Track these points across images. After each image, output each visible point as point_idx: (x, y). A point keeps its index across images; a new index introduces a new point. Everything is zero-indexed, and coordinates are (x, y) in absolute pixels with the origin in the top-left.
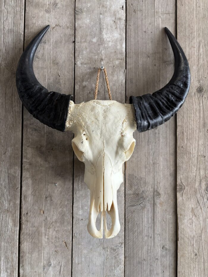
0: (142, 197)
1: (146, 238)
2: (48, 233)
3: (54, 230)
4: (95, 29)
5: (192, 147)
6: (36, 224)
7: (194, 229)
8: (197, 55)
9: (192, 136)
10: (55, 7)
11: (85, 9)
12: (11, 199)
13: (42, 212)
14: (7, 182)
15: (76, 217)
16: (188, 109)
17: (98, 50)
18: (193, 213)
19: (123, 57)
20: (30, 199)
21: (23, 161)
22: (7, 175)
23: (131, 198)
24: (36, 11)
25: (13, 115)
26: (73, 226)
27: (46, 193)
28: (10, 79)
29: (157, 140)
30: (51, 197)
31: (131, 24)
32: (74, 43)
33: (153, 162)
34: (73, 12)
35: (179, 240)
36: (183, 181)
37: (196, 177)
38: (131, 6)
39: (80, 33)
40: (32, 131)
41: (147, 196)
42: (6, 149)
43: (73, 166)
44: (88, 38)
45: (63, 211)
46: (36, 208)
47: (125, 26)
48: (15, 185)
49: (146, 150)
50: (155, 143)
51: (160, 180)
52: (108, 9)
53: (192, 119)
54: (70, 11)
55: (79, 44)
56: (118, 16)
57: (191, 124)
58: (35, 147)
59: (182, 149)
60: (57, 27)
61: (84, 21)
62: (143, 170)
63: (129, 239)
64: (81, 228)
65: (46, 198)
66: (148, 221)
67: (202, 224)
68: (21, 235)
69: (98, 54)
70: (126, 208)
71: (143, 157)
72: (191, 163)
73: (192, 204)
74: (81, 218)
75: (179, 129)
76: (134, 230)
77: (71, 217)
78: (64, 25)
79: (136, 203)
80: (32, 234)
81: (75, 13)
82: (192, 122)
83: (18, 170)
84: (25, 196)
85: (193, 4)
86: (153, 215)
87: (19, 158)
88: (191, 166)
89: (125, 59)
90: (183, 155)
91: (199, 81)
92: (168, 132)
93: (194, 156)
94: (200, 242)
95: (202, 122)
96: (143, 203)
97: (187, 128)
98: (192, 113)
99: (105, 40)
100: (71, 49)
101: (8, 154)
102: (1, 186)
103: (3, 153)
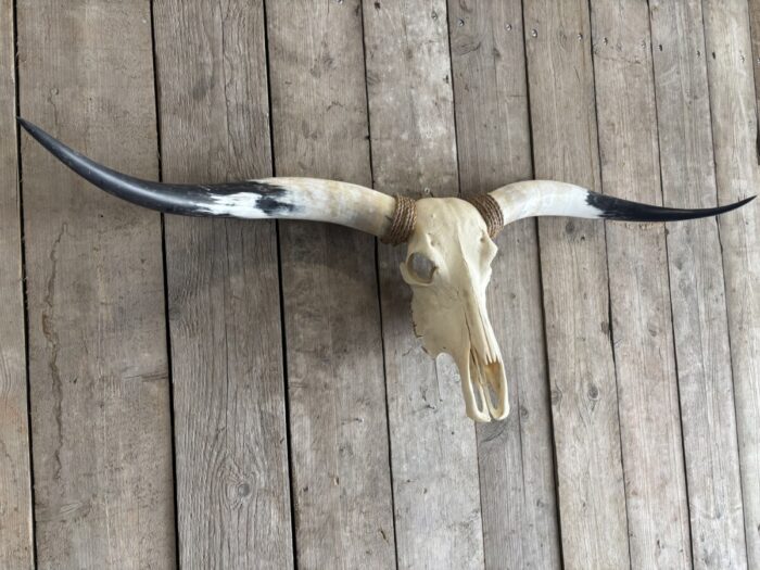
1: (512, 493)
2: (350, 521)
3: (361, 512)
4: (403, 114)
5: (566, 326)
6: (326, 508)
7: (579, 461)
9: (565, 307)
10: (329, 66)
11: (384, 76)
12: (271, 465)
13: (335, 481)
14: (260, 431)
15: (398, 478)
16: (557, 260)
17: (412, 157)
18: (576, 436)
19: (454, 171)
20: (308, 460)
21: (289, 381)
22: (258, 416)
24: (293, 70)
25: (260, 287)
26: (394, 496)
27: (340, 442)
29: (516, 317)
30: (349, 447)
31: (463, 111)
32: (368, 141)
34: (362, 79)
35: (560, 485)
36: (559, 384)
37: (576, 375)
38: (461, 77)
39: (378, 121)
40: (304, 317)
42: (252, 362)
43: (385, 381)
44: (393, 132)
45: (373, 470)
46: (324, 474)
48: (278, 434)
50: (514, 322)
51: (526, 386)
52: (423, 80)
54: (357, 77)
55: (378, 141)
56: (441, 94)
58: (312, 349)
60: (335, 108)
61: (385, 98)
63: (487, 501)
65: (341, 450)
66: (514, 462)
68: (297, 535)
69: (413, 163)
70: (478, 445)
72: (567, 352)
73: (573, 421)
75: (546, 297)
76: (494, 483)
77: (388, 481)
78: (348, 103)
79: (493, 434)
80: (319, 529)
81: (366, 81)
82: (564, 283)
83: (280, 402)
84: (298, 456)
85: (551, 82)
86: (520, 451)
87: (281, 378)
88: (567, 358)
89: (457, 174)
90: (556, 339)
92: (531, 302)
93: (570, 340)
95: (577, 282)
96: (504, 432)
97: (557, 293)
98: (563, 268)
99: (422, 137)
100: (365, 152)
101: (257, 372)
102: (246, 442)
103: (246, 369)
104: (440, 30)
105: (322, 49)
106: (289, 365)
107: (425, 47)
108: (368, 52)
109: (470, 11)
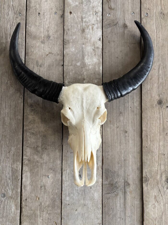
0: (116, 187)
1: (119, 220)
2: (42, 215)
3: (47, 213)
4: (78, 55)
5: (154, 147)
6: (33, 208)
7: (157, 212)
8: (157, 76)
9: (154, 139)
10: (49, 39)
11: (71, 41)
12: (14, 188)
13: (38, 199)
14: (11, 175)
15: (64, 202)
16: (151, 117)
17: (81, 72)
18: (156, 200)
19: (100, 77)
20: (28, 188)
21: (23, 158)
22: (11, 169)
23: (107, 187)
24: (34, 42)
25: (16, 122)
26: (62, 210)
27: (41, 184)
28: (14, 95)
29: (127, 141)
30: (45, 186)
31: (106, 52)
32: (63, 67)
33: (124, 159)
34: (62, 43)
35: (145, 221)
36: (147, 174)
37: (158, 171)
38: (107, 38)
39: (67, 58)
40: (31, 134)
41: (119, 185)
42: (11, 149)
43: (62, 162)
44: (73, 63)
45: (54, 197)
46: (33, 195)
47: (102, 53)
48: (17, 177)
49: (119, 149)
50: (126, 144)
51: (129, 173)
52: (88, 41)
53: (154, 125)
54: (60, 42)
55: (67, 67)
56: (97, 46)
57: (153, 128)
58: (33, 147)
59: (146, 149)
60: (50, 55)
61: (71, 49)
62: (116, 165)
63: (105, 220)
64: (68, 212)
66: (120, 206)
67: (162, 208)
68: (21, 216)
69: (81, 75)
70: (103, 195)
71: (116, 155)
72: (153, 159)
73: (155, 193)
74: (68, 203)
75: (144, 133)
76: (110, 213)
77: (60, 202)
78: (55, 52)
79: (111, 192)
80: (30, 216)
81: (64, 44)
82: (154, 127)
83: (20, 165)
84: (24, 186)
85: (155, 35)
86: (124, 201)
87: (20, 156)
88: (153, 162)
89: (102, 79)
90: (148, 153)
91: (159, 96)
92: (136, 135)
93: (156, 154)
94: (161, 222)
95: (162, 127)
96: (116, 191)
97: (150, 132)
98: (154, 120)
99: (86, 64)
100: (61, 71)
101: (12, 153)
102: (6, 178)
103: (8, 151)
104: (98, 19)
105: (46, 32)
106: (24, 152)
107: (90, 27)
108: (65, 32)
109: (113, 9)
